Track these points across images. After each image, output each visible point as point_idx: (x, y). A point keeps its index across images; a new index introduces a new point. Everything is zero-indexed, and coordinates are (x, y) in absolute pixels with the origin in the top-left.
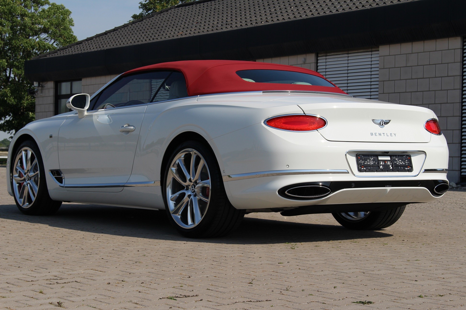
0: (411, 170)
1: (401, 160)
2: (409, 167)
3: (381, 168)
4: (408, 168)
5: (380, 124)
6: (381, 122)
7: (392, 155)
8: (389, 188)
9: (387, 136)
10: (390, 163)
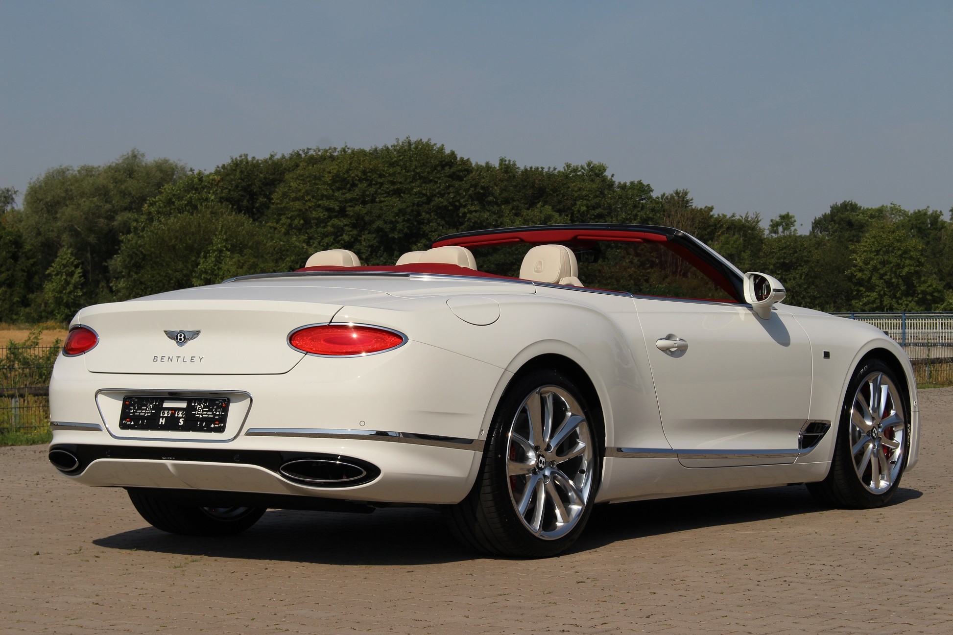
0: (221, 430)
1: (207, 410)
2: (218, 424)
3: (162, 423)
4: (215, 426)
5: (177, 339)
6: (179, 335)
7: (192, 398)
8: (169, 463)
9: (184, 361)
10: (182, 414)
